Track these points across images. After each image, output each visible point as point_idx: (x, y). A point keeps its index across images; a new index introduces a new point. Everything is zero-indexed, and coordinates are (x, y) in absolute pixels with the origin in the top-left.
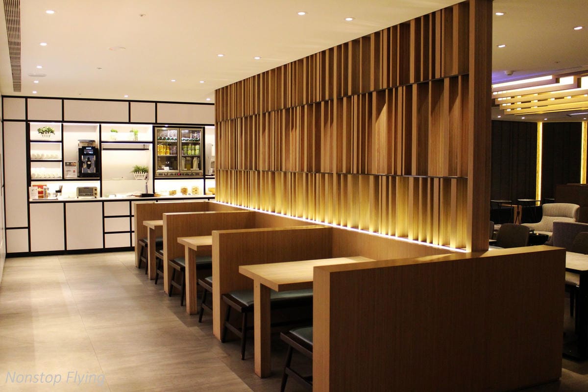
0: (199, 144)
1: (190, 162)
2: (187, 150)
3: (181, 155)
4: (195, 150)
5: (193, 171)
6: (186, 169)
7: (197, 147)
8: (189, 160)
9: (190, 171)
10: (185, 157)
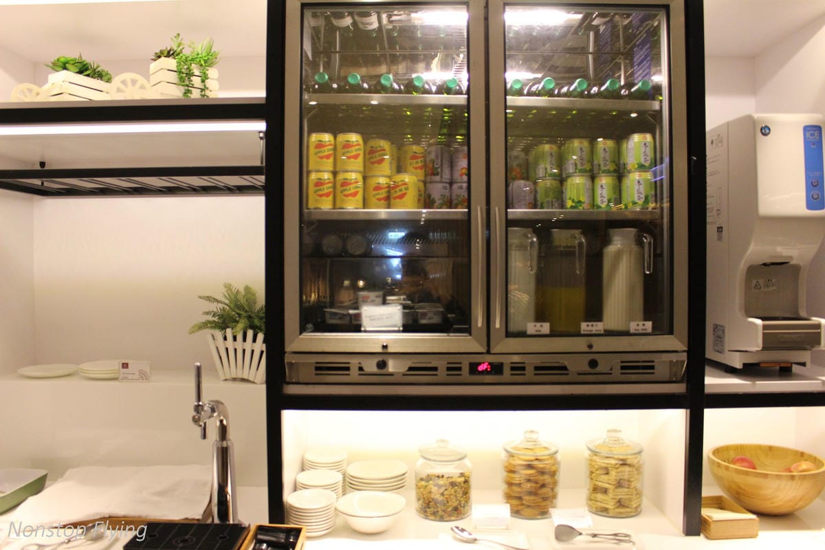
0: (648, 123)
1: (579, 269)
2: (561, 180)
3: (497, 211)
4: (619, 173)
5: (601, 344)
6: (545, 328)
7: (637, 145)
8: (569, 253)
9: (579, 344)
10: (542, 228)
